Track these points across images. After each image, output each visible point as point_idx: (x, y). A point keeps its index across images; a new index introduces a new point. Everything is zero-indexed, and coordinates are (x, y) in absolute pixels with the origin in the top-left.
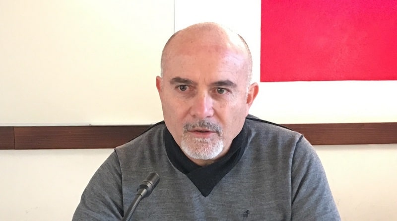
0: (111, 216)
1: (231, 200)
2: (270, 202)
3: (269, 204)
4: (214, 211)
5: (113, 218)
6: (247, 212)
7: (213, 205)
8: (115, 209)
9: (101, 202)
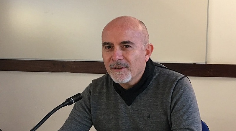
0: (85, 114)
1: (142, 109)
2: (160, 111)
3: (160, 112)
4: (133, 113)
5: (86, 114)
6: (150, 115)
7: (133, 110)
8: (87, 110)
9: (81, 107)
